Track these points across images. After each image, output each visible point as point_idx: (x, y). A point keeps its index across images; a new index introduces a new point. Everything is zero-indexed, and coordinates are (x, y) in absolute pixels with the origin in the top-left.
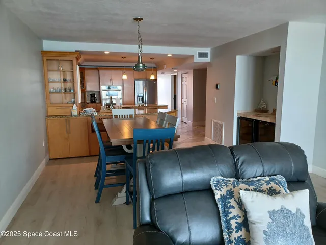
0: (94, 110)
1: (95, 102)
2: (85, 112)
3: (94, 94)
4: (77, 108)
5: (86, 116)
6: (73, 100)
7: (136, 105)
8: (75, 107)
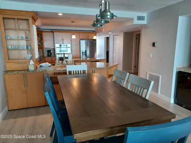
0: (50, 64)
1: (51, 56)
2: (41, 67)
3: (50, 50)
4: (33, 63)
5: (42, 71)
6: (30, 56)
7: (81, 59)
8: (32, 62)
